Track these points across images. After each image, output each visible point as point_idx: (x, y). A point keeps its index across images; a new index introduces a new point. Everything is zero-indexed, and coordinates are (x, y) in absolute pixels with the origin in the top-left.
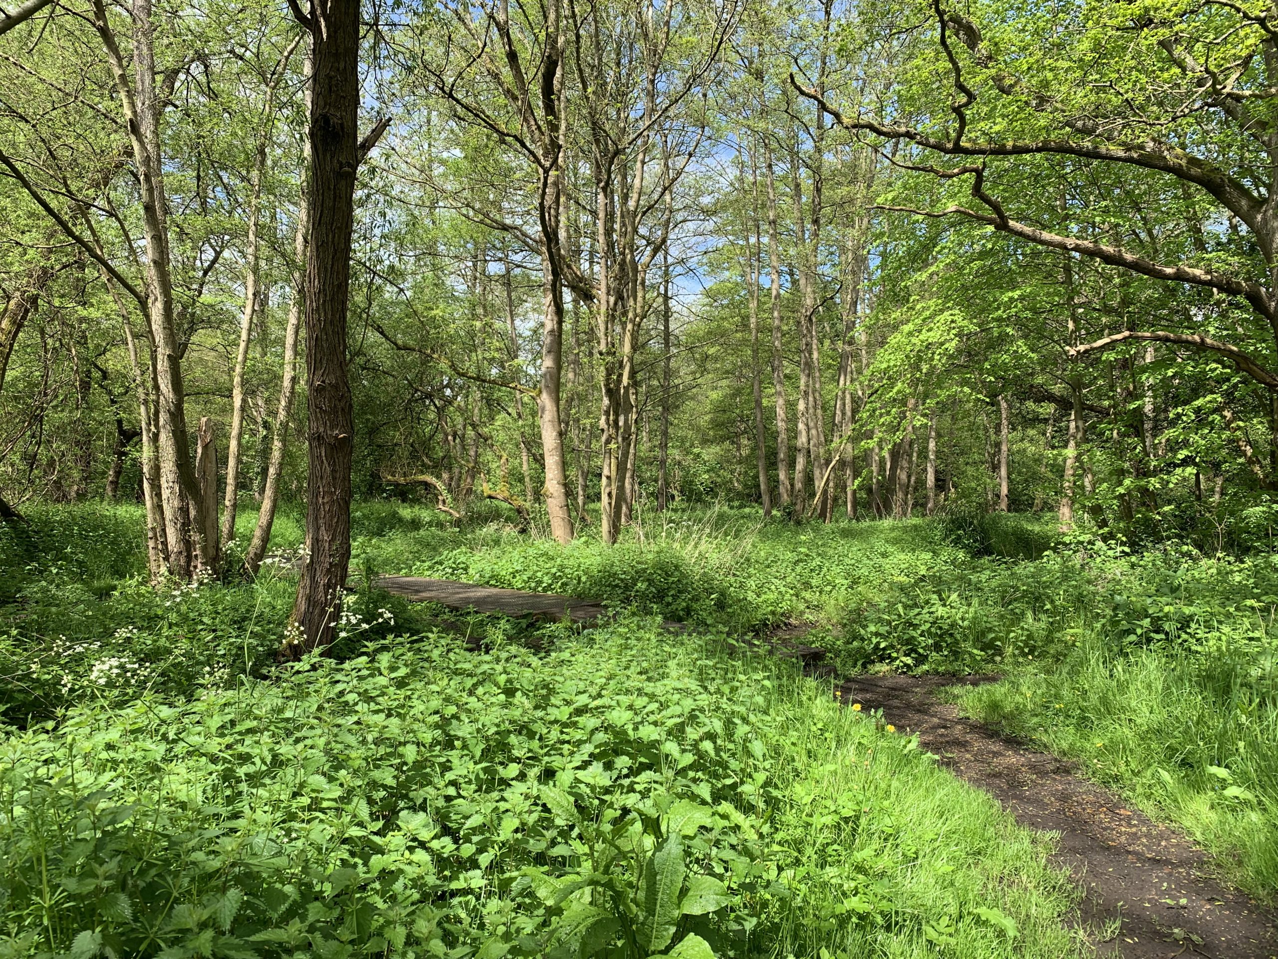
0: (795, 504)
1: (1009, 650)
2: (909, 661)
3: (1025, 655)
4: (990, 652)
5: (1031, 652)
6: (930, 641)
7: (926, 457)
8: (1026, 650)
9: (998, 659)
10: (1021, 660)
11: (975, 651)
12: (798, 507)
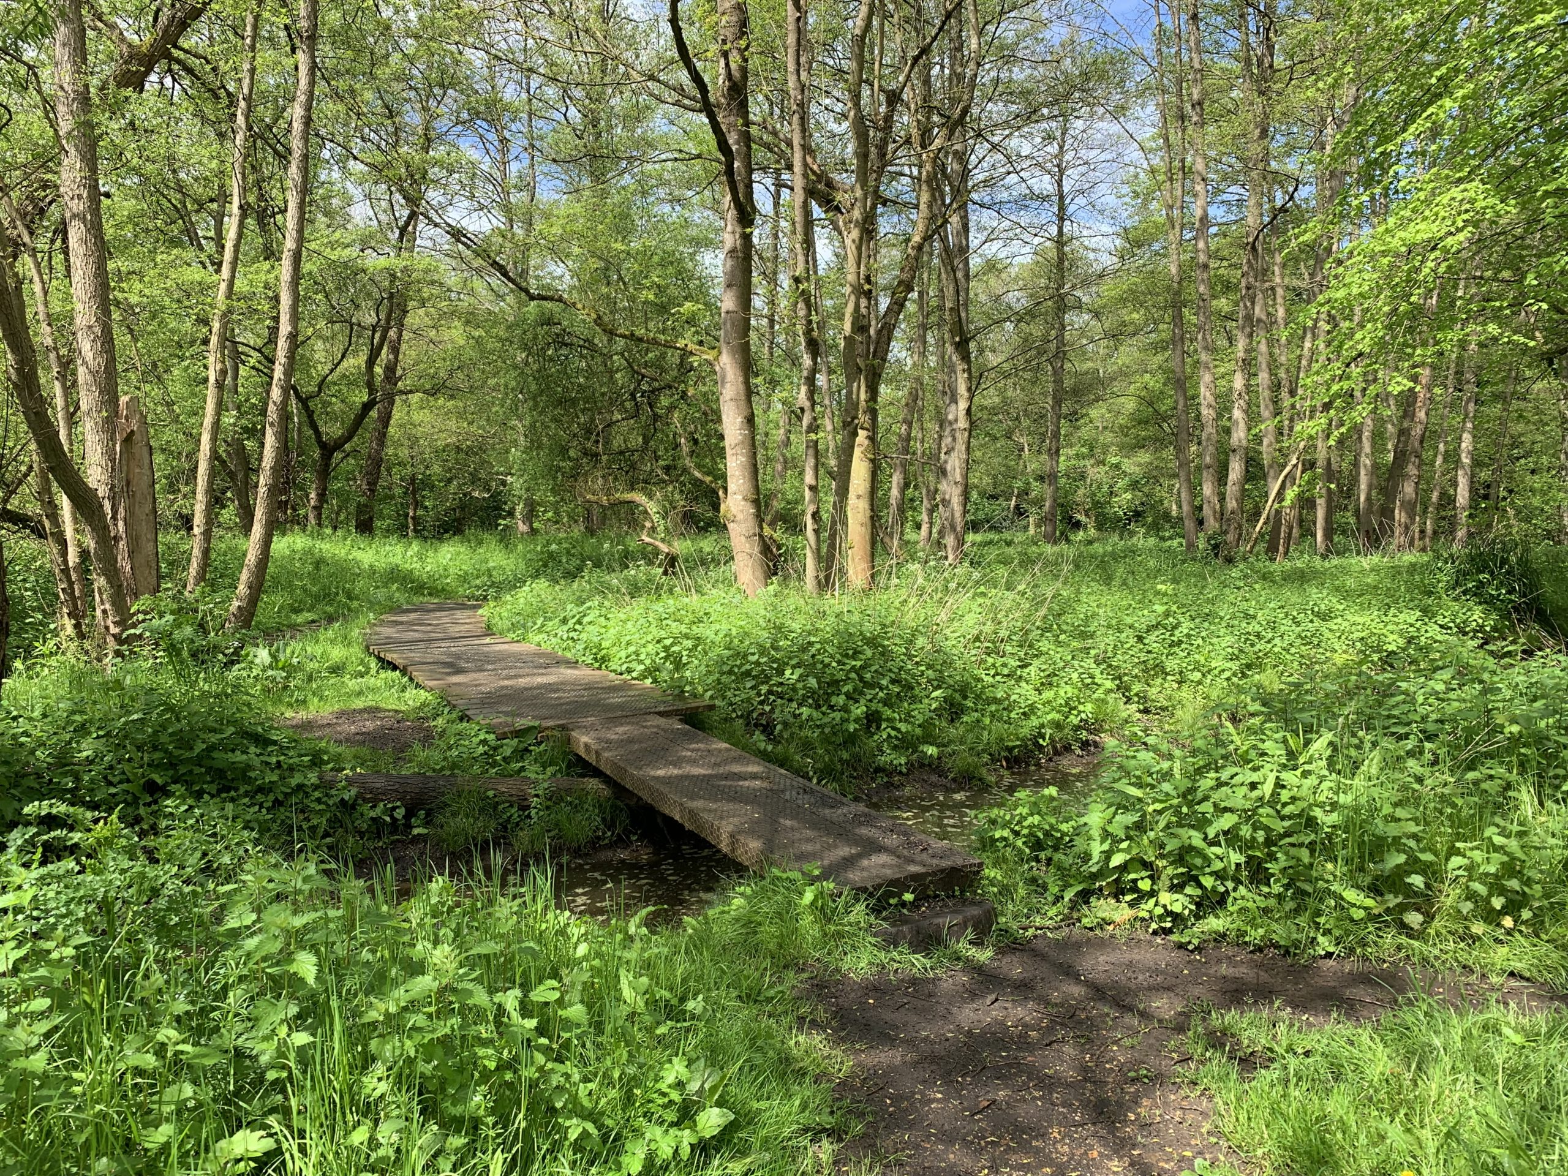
0: (1226, 532)
1: (1450, 897)
2: (1178, 903)
3: (1492, 917)
4: (1392, 901)
5: (1513, 907)
6: (1236, 857)
7: (1458, 461)
8: (1497, 903)
9: (1414, 919)
10: (1478, 928)
11: (1351, 895)
12: (1230, 537)
